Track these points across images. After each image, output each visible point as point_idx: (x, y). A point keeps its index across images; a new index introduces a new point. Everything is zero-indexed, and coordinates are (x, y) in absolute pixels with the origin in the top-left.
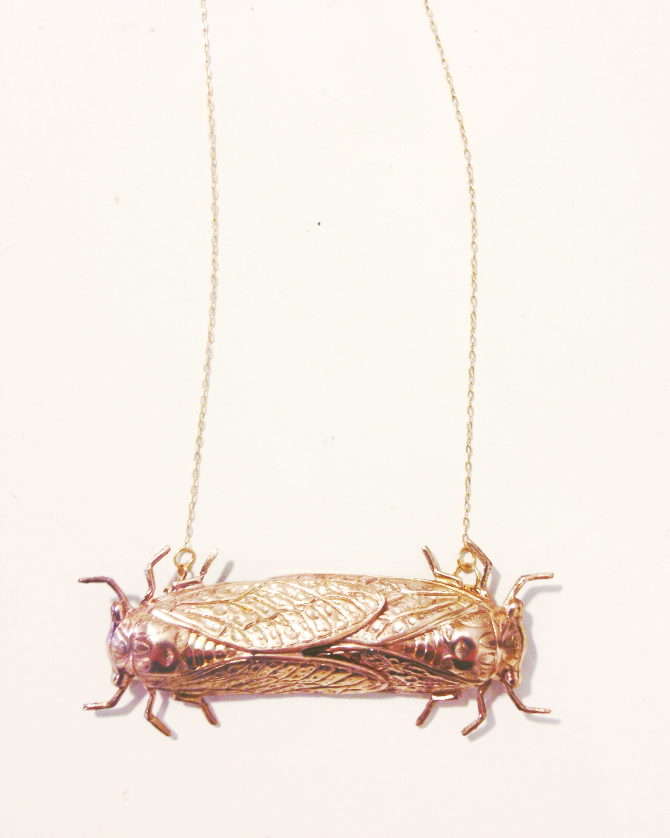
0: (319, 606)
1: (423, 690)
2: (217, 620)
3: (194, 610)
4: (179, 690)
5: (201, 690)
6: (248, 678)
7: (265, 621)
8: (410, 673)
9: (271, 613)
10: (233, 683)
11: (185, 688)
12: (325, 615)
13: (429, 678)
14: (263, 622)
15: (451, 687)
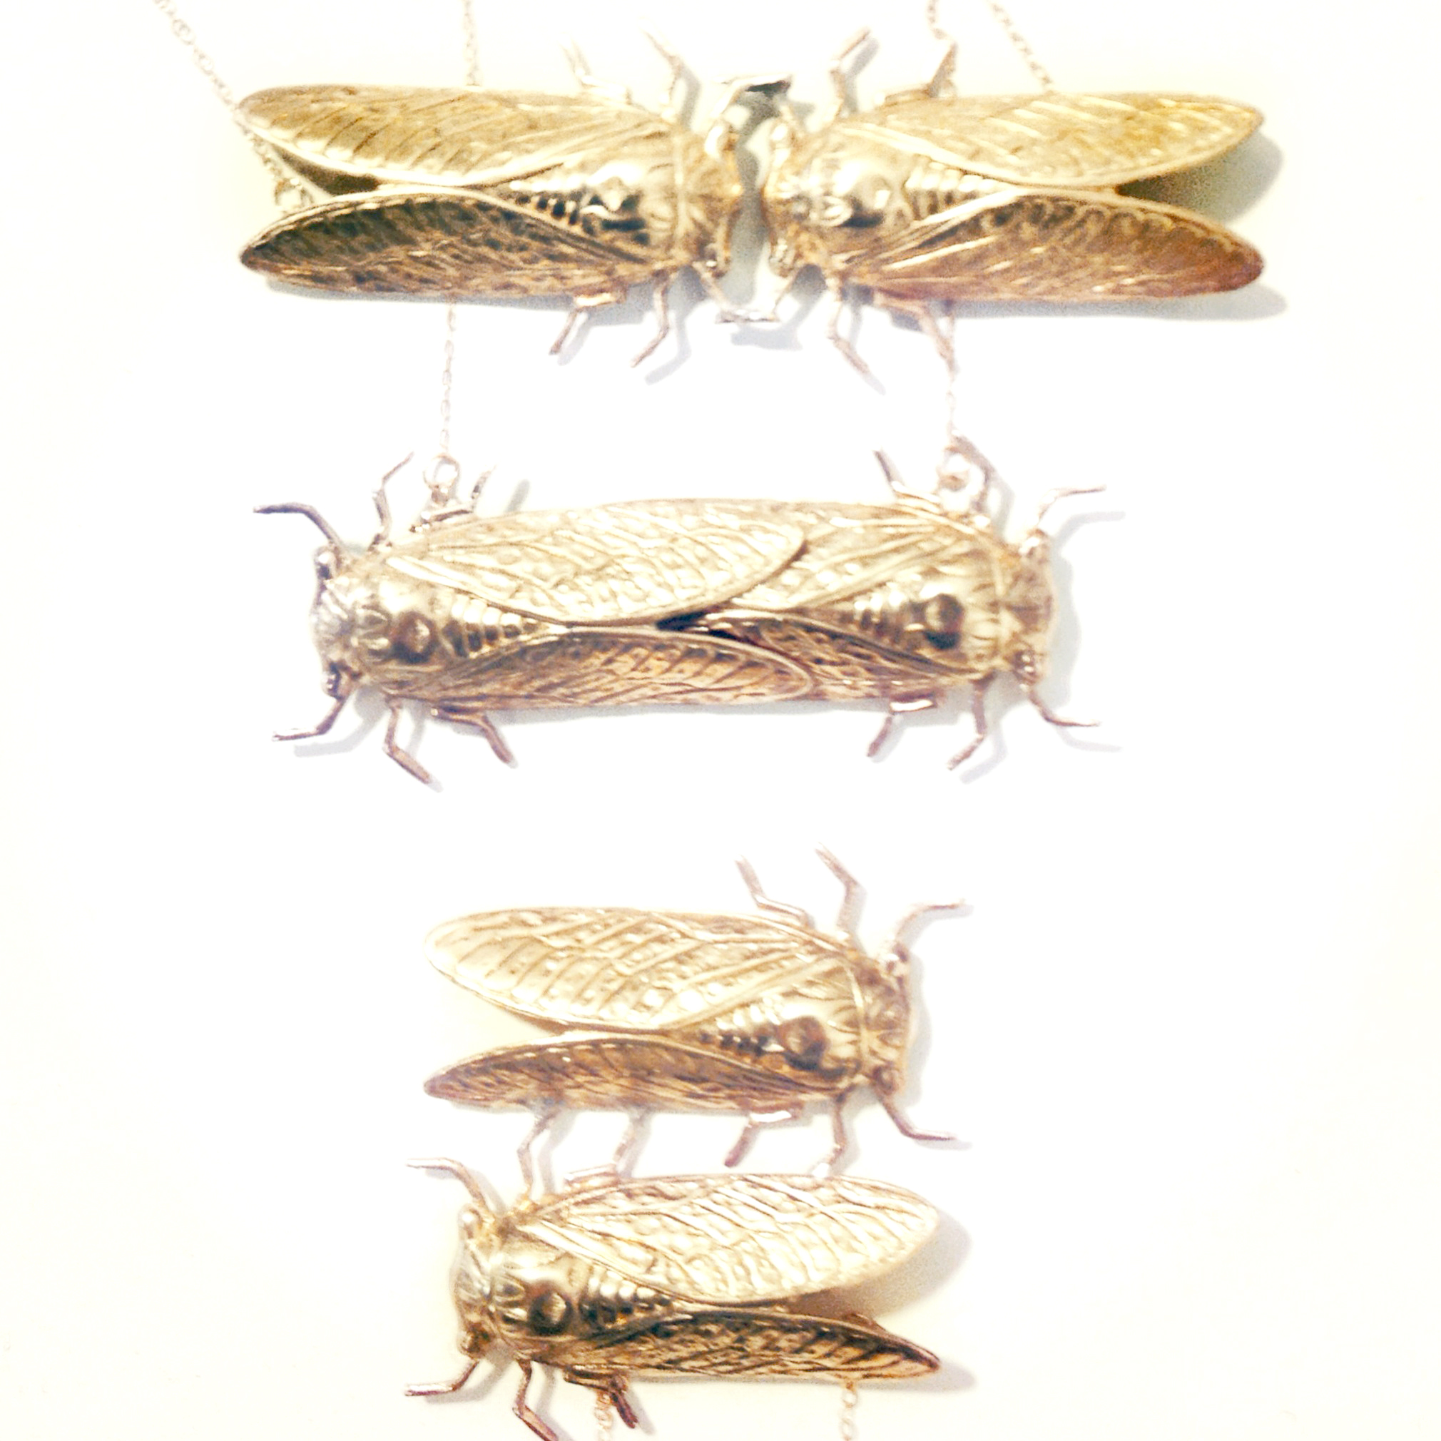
0: (684, 547)
1: (876, 692)
2: (503, 572)
3: (461, 556)
4: (442, 700)
5: (481, 697)
6: (563, 674)
7: (589, 573)
8: (850, 660)
9: (600, 561)
10: (537, 683)
11: (452, 693)
12: (695, 562)
13: (886, 668)
14: (584, 574)
15: (926, 684)
